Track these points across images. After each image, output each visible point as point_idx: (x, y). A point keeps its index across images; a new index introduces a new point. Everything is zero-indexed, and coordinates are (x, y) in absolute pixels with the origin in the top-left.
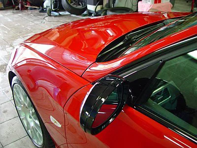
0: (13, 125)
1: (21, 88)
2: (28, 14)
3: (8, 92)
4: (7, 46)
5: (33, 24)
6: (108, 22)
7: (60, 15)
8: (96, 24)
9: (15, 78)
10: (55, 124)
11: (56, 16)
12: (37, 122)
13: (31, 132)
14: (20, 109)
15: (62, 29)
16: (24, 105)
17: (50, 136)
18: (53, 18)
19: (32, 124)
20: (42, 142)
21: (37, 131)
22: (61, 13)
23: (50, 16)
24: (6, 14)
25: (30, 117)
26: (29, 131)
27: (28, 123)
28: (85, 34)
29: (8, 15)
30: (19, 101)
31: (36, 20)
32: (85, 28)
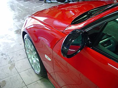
0: (24, 62)
1: (29, 40)
2: (33, 2)
3: (21, 44)
4: (21, 19)
5: (36, 7)
6: (80, 6)
7: (51, 2)
8: (73, 6)
9: (26, 35)
10: (48, 59)
11: (49, 3)
12: (38, 59)
13: (34, 65)
14: (28, 53)
15: (52, 9)
16: (31, 50)
17: (45, 68)
18: (47, 4)
19: (35, 61)
20: (40, 71)
21: (37, 65)
22: (52, 1)
23: (46, 3)
24: (20, 2)
25: (34, 57)
26: (33, 65)
27: (32, 61)
28: (66, 13)
29: (21, 2)
30: (28, 48)
31: (37, 5)
32: (66, 9)
